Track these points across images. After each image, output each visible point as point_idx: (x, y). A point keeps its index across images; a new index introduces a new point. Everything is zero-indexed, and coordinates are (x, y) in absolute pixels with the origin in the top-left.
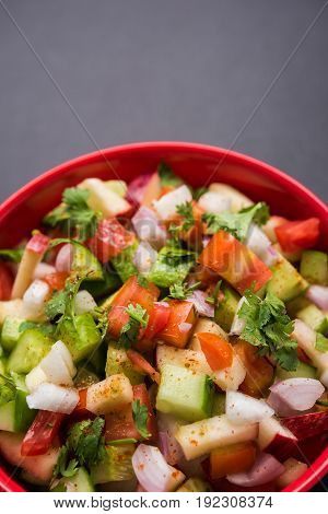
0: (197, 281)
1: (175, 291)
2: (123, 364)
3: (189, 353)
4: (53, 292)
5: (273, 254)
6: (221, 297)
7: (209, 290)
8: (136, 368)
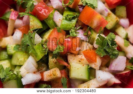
0: (80, 26)
1: (72, 33)
2: (56, 63)
3: (80, 57)
4: (24, 35)
5: (107, 11)
6: (90, 33)
7: (84, 29)
8: (61, 64)
